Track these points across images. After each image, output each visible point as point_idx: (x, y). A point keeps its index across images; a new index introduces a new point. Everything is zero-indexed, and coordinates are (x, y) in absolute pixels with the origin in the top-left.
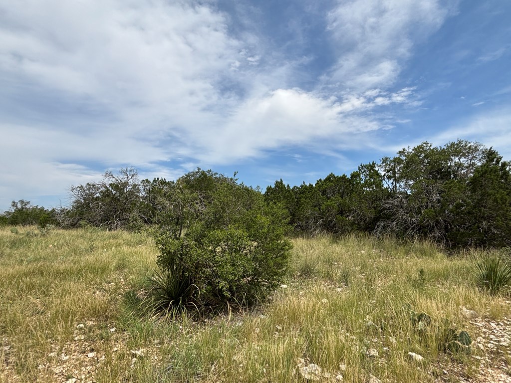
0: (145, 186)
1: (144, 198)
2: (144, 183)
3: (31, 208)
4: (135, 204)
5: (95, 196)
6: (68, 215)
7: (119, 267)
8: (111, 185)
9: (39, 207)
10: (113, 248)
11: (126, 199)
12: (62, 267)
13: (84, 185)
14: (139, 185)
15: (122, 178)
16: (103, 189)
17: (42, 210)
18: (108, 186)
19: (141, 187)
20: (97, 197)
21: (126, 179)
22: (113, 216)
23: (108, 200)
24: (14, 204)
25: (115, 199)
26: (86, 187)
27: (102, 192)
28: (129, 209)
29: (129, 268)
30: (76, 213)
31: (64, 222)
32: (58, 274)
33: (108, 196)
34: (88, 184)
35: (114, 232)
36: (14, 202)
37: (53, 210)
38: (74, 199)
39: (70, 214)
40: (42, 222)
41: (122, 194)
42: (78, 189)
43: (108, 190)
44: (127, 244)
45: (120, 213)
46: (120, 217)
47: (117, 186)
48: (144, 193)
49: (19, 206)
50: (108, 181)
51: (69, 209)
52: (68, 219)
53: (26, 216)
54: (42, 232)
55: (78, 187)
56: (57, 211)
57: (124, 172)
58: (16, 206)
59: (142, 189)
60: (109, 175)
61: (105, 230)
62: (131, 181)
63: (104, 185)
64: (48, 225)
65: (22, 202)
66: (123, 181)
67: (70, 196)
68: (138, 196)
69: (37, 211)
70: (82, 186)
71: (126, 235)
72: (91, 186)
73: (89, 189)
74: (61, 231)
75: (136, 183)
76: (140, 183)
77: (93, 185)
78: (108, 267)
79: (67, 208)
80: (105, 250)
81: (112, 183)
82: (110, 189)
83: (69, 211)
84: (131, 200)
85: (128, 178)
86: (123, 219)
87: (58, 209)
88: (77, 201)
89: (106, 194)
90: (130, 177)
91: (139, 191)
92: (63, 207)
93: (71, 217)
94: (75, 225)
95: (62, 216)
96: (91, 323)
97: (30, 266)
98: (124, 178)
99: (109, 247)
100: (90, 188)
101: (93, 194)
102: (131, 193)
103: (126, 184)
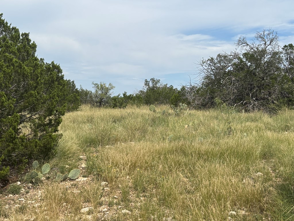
0: (287, 54)
1: (287, 70)
2: (286, 50)
3: (161, 87)
4: (276, 79)
5: (227, 70)
6: (198, 93)
7: (266, 156)
8: (245, 55)
9: (168, 86)
10: (254, 132)
11: (264, 72)
12: (204, 148)
13: (215, 57)
14: (281, 53)
15: (259, 45)
16: (236, 61)
17: (171, 88)
18: (242, 57)
19: (283, 56)
20: (229, 71)
21: (263, 46)
22: (248, 95)
23: (242, 74)
24: (147, 83)
25: (251, 73)
26: (217, 59)
27: (235, 64)
28: (269, 85)
29: (278, 157)
30: (207, 91)
31: (195, 102)
32: (200, 155)
33: (242, 69)
34: (219, 56)
35: (252, 115)
36: (146, 81)
37: (183, 88)
38: (203, 75)
39: (200, 92)
40: (173, 101)
41: (258, 65)
42: (209, 62)
43: (242, 61)
44: (270, 129)
45: (256, 91)
46: (257, 96)
47: (252, 56)
48: (286, 64)
49: (151, 85)
50: (241, 50)
51: (198, 87)
52: (199, 98)
53: (158, 95)
54: (176, 111)
55: (209, 59)
56: (186, 89)
57: (262, 37)
58: (148, 85)
59: (284, 58)
60: (242, 42)
61: (239, 111)
62: (269, 49)
63: (236, 56)
64: (181, 104)
65: (153, 80)
66: (260, 49)
67: (199, 71)
68: (278, 69)
69: (167, 90)
70: (212, 59)
71: (266, 118)
72: (223, 58)
73: (219, 62)
74: (193, 112)
75: (276, 50)
76: (281, 50)
77: (225, 57)
78: (252, 154)
79: (197, 85)
80: (245, 134)
81: (246, 52)
82: (244, 60)
83: (199, 89)
84: (270, 73)
85: (265, 44)
86: (261, 99)
87: (188, 86)
88: (207, 77)
89: (240, 67)
90: (268, 43)
91: (280, 60)
92: (193, 85)
93: (202, 95)
94: (206, 105)
95: (192, 95)
96: (243, 212)
97: (172, 144)
98: (261, 45)
99: (248, 130)
100: (222, 60)
101: (224, 67)
102: (270, 63)
103: (263, 52)
